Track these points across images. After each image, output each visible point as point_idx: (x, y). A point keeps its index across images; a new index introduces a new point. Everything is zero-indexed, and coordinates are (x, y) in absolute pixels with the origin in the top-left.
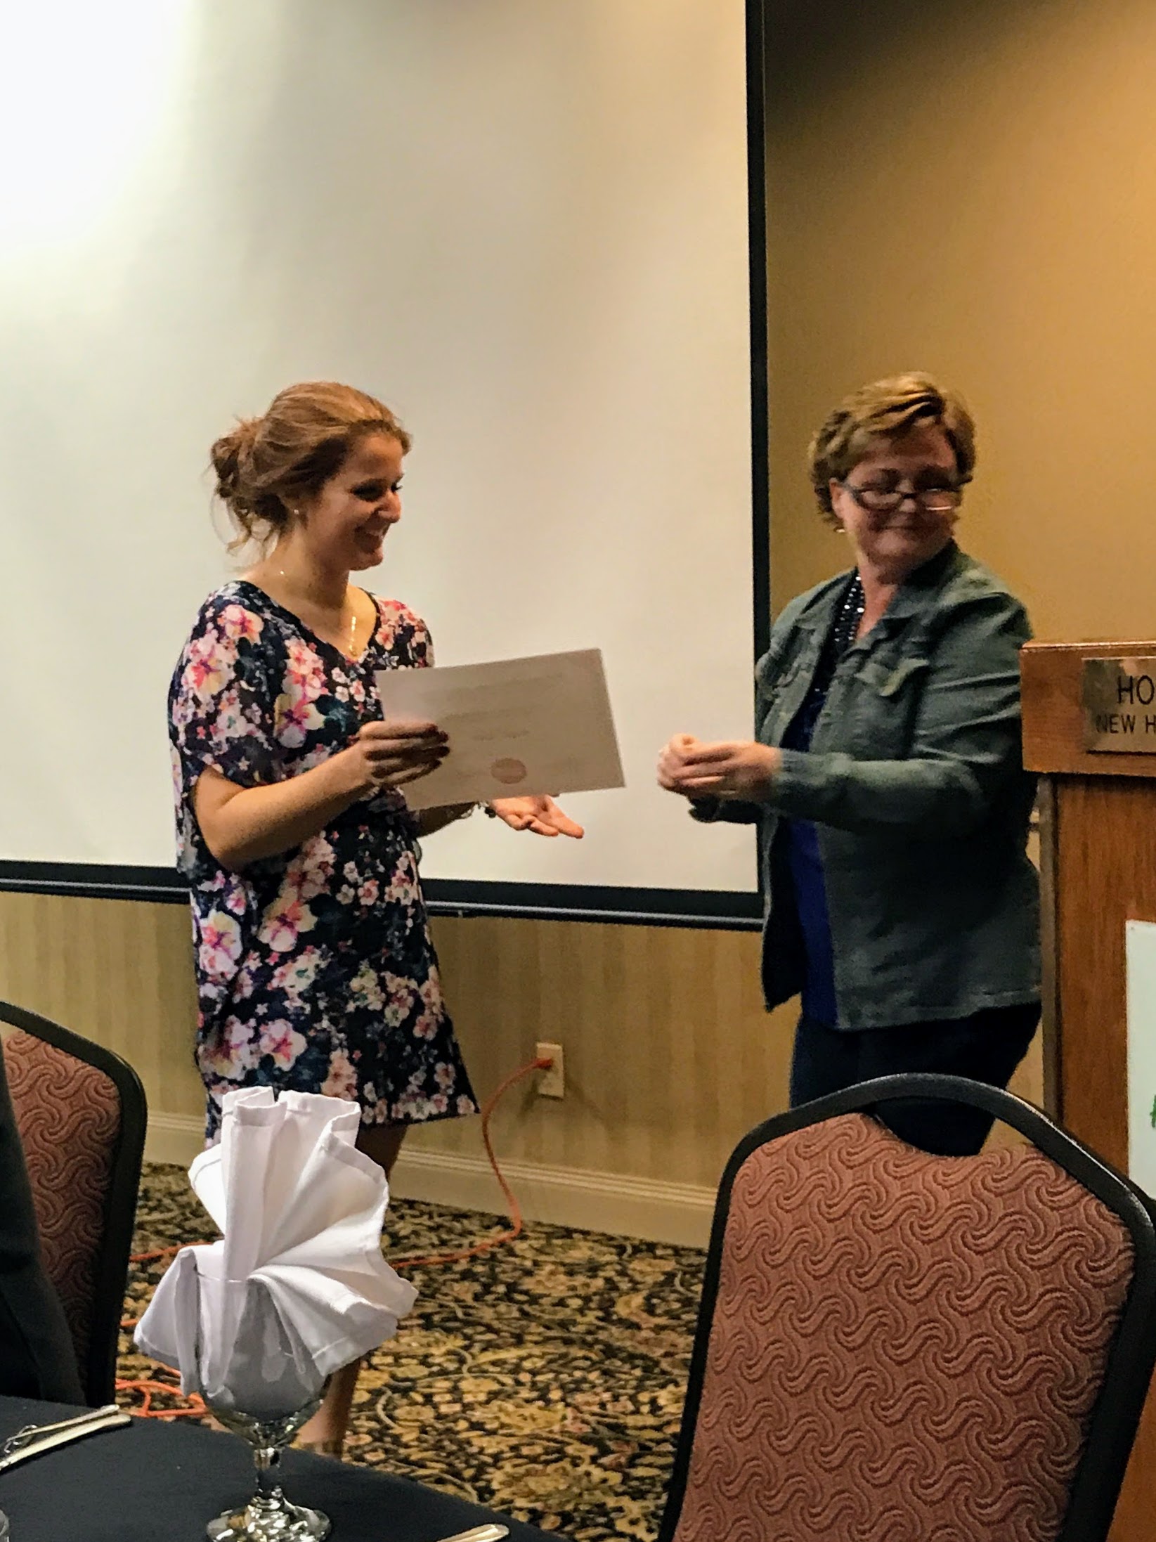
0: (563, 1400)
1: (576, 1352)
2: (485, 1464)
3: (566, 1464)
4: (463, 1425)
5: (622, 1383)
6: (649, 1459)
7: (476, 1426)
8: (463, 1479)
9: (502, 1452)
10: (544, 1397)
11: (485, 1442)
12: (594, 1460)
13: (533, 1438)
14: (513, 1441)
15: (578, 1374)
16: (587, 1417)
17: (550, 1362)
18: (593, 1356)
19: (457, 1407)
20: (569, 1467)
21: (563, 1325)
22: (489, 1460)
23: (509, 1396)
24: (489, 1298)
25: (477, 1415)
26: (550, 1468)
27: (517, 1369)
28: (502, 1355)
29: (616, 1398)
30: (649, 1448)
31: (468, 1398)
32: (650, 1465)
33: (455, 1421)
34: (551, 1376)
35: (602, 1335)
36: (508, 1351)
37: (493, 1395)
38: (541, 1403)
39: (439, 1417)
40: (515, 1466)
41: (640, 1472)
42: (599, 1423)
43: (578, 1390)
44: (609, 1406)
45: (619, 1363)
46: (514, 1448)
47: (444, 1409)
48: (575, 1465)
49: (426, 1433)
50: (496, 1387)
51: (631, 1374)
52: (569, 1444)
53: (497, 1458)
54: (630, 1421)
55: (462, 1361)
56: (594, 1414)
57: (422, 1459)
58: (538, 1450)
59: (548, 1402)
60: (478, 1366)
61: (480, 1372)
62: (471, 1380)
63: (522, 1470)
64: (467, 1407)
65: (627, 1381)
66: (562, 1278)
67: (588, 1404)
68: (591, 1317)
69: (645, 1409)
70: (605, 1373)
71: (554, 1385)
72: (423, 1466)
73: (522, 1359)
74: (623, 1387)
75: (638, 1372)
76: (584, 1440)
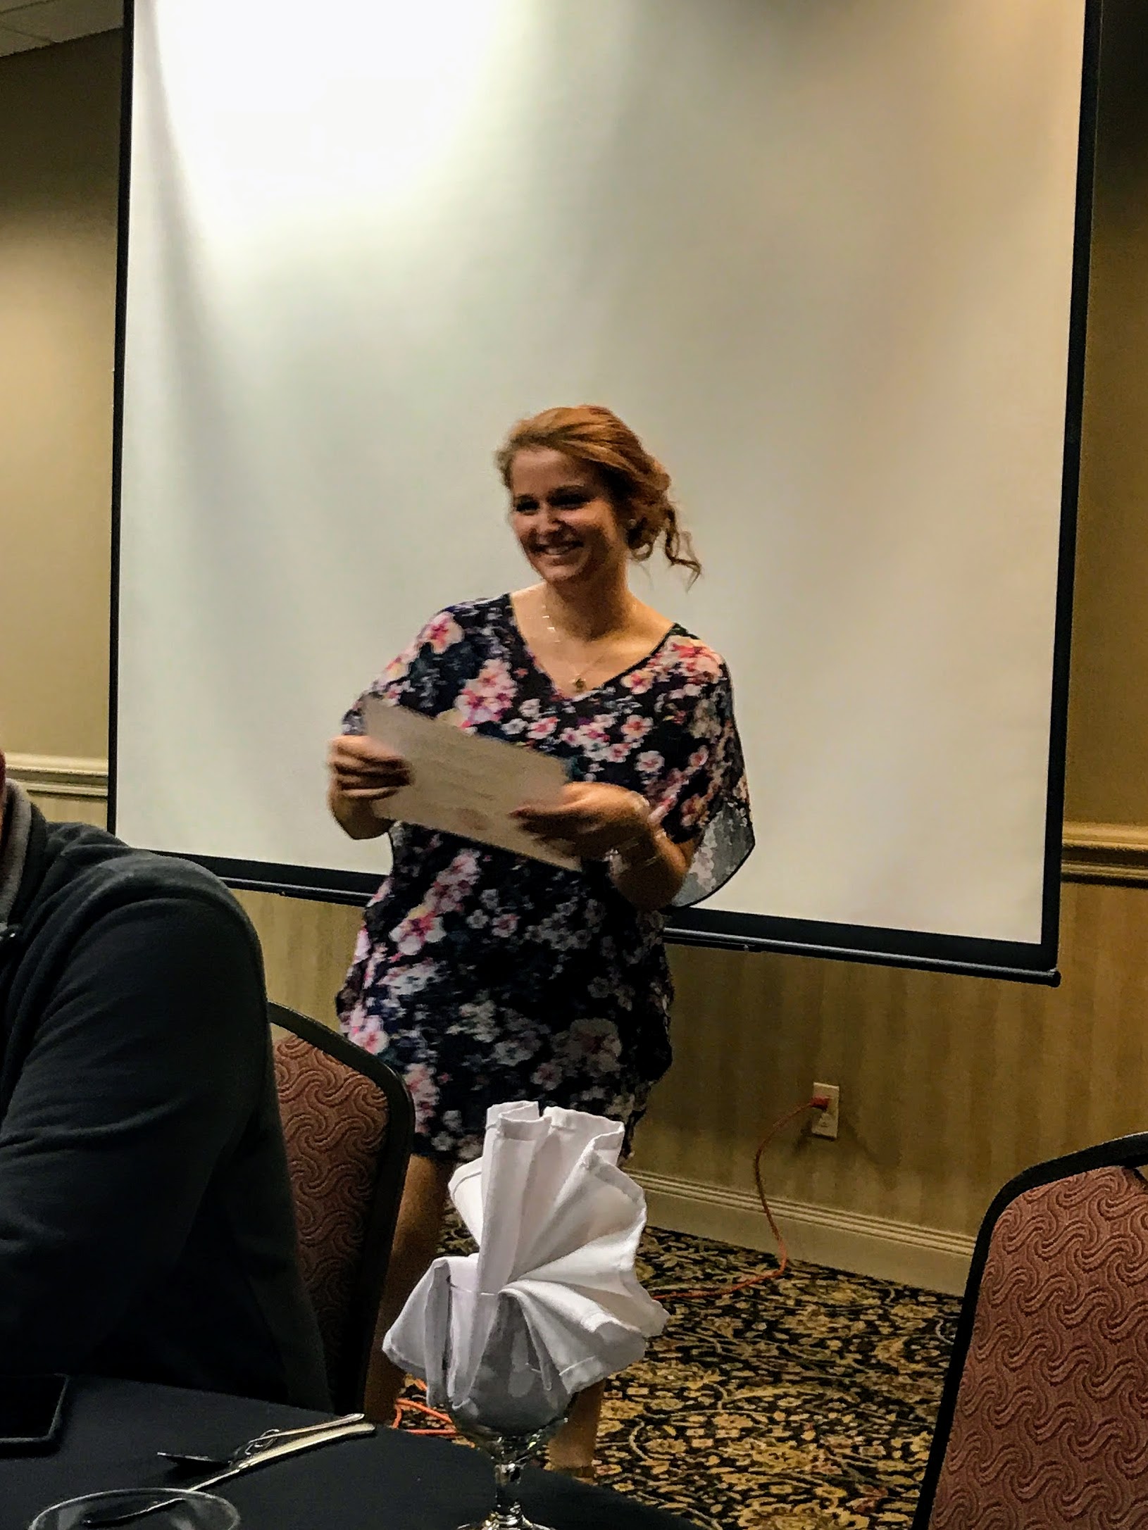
0: (815, 1440)
1: (832, 1394)
2: (732, 1500)
3: (814, 1504)
4: (714, 1460)
5: (876, 1427)
6: (898, 1505)
7: (725, 1462)
8: (712, 1515)
9: (751, 1490)
10: (797, 1436)
11: (733, 1479)
12: (842, 1502)
13: (783, 1477)
14: (763, 1479)
15: (832, 1416)
16: (839, 1459)
17: (806, 1402)
18: (849, 1399)
19: (710, 1442)
20: (817, 1508)
21: (822, 1365)
22: (738, 1497)
23: (762, 1435)
24: (749, 1335)
25: (729, 1451)
26: (798, 1509)
27: (772, 1407)
28: (759, 1392)
29: (869, 1442)
30: (899, 1494)
31: (721, 1434)
32: (899, 1511)
33: (707, 1456)
34: (806, 1416)
35: (859, 1378)
36: (765, 1389)
37: (746, 1432)
38: (793, 1443)
39: (692, 1451)
40: (763, 1504)
41: (888, 1517)
42: (849, 1465)
43: (834, 1432)
44: (861, 1450)
45: (875, 1408)
46: (763, 1486)
47: (696, 1443)
48: (824, 1507)
49: (678, 1467)
50: (750, 1424)
51: (886, 1420)
52: (820, 1485)
53: (746, 1494)
54: (881, 1465)
55: (718, 1397)
56: (845, 1456)
57: (673, 1492)
58: (788, 1489)
59: (801, 1442)
60: (733, 1402)
61: (734, 1408)
62: (726, 1416)
63: (769, 1509)
64: (721, 1442)
65: (882, 1425)
66: (823, 1319)
67: (840, 1446)
68: (850, 1359)
69: (897, 1454)
70: (860, 1416)
71: (808, 1426)
72: (673, 1500)
73: (778, 1397)
74: (877, 1432)
75: (892, 1417)
76: (833, 1482)
